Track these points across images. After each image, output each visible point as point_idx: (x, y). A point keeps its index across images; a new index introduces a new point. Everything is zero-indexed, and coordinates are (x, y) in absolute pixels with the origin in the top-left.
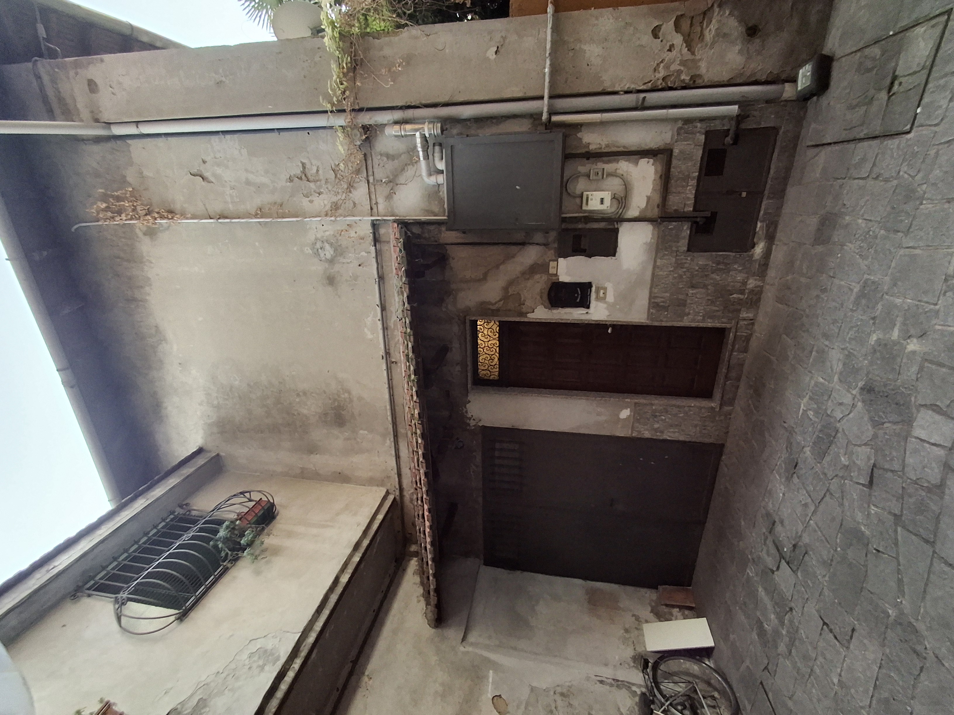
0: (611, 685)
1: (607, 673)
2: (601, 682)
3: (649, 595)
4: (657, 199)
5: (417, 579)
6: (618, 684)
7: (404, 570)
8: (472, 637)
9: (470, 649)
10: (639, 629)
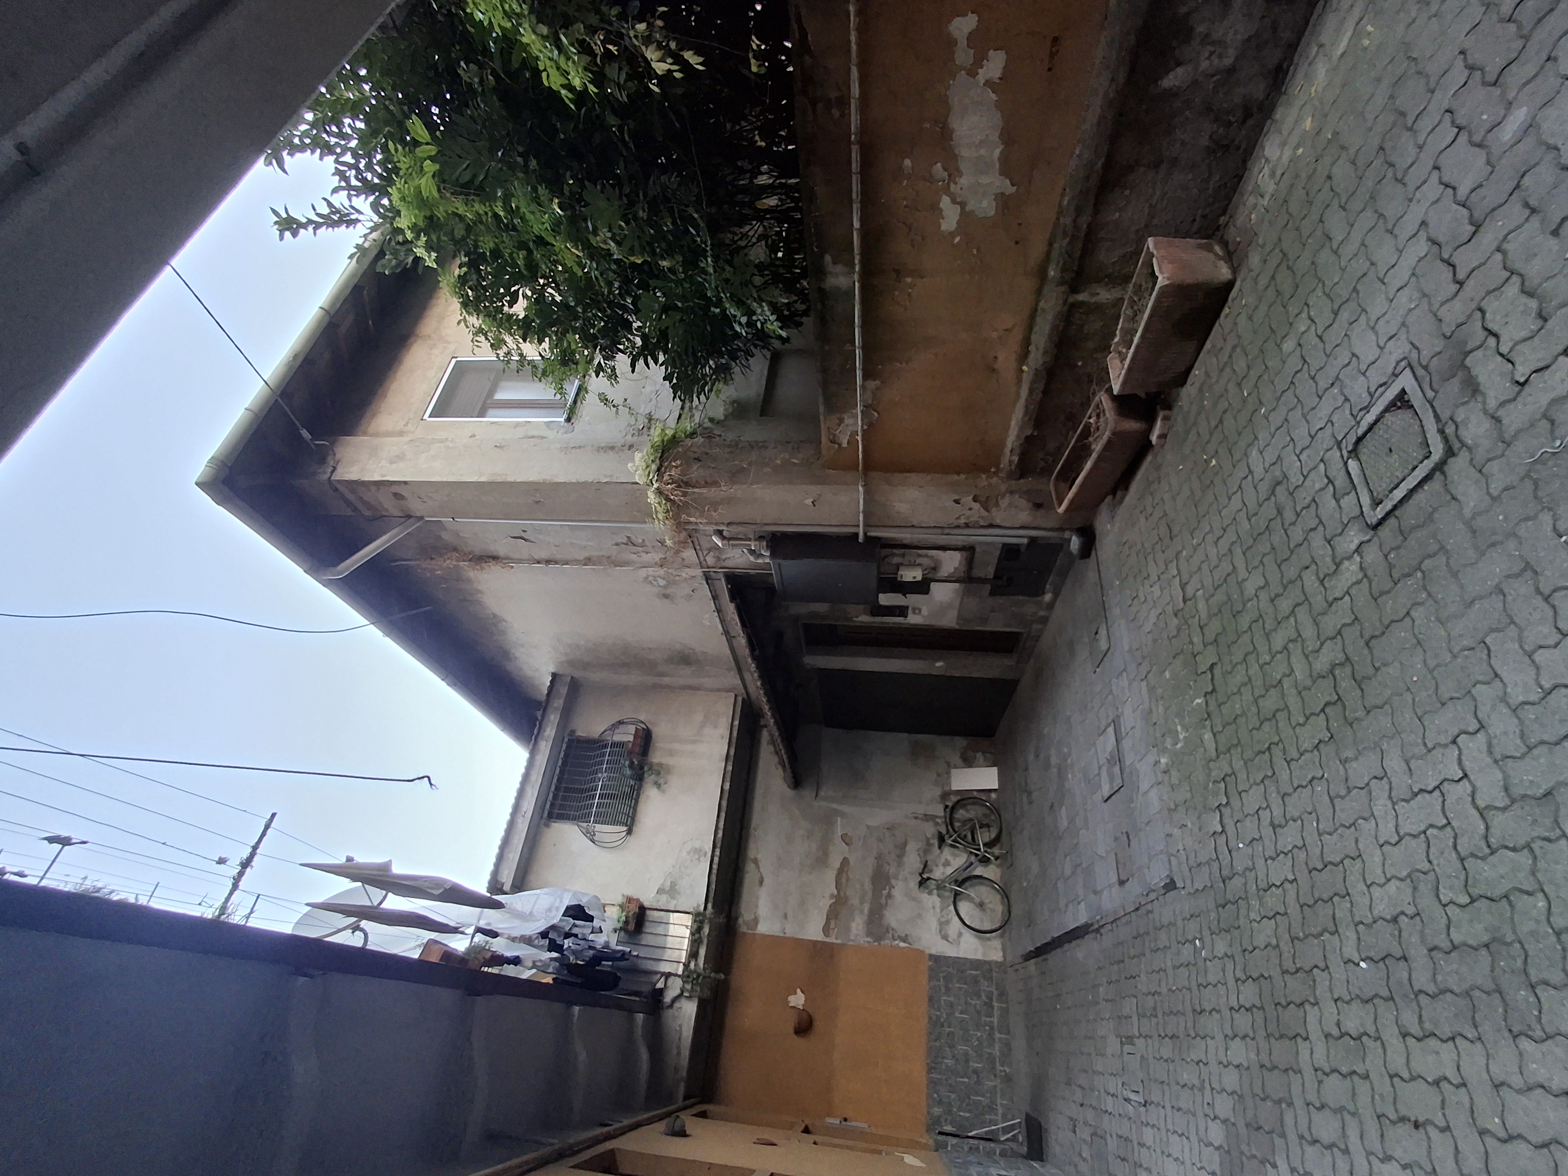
0: (922, 819)
1: (921, 810)
2: (916, 818)
3: (961, 742)
4: (963, 569)
5: (771, 748)
6: (927, 818)
7: (759, 742)
8: (822, 793)
9: (824, 804)
10: (948, 773)
